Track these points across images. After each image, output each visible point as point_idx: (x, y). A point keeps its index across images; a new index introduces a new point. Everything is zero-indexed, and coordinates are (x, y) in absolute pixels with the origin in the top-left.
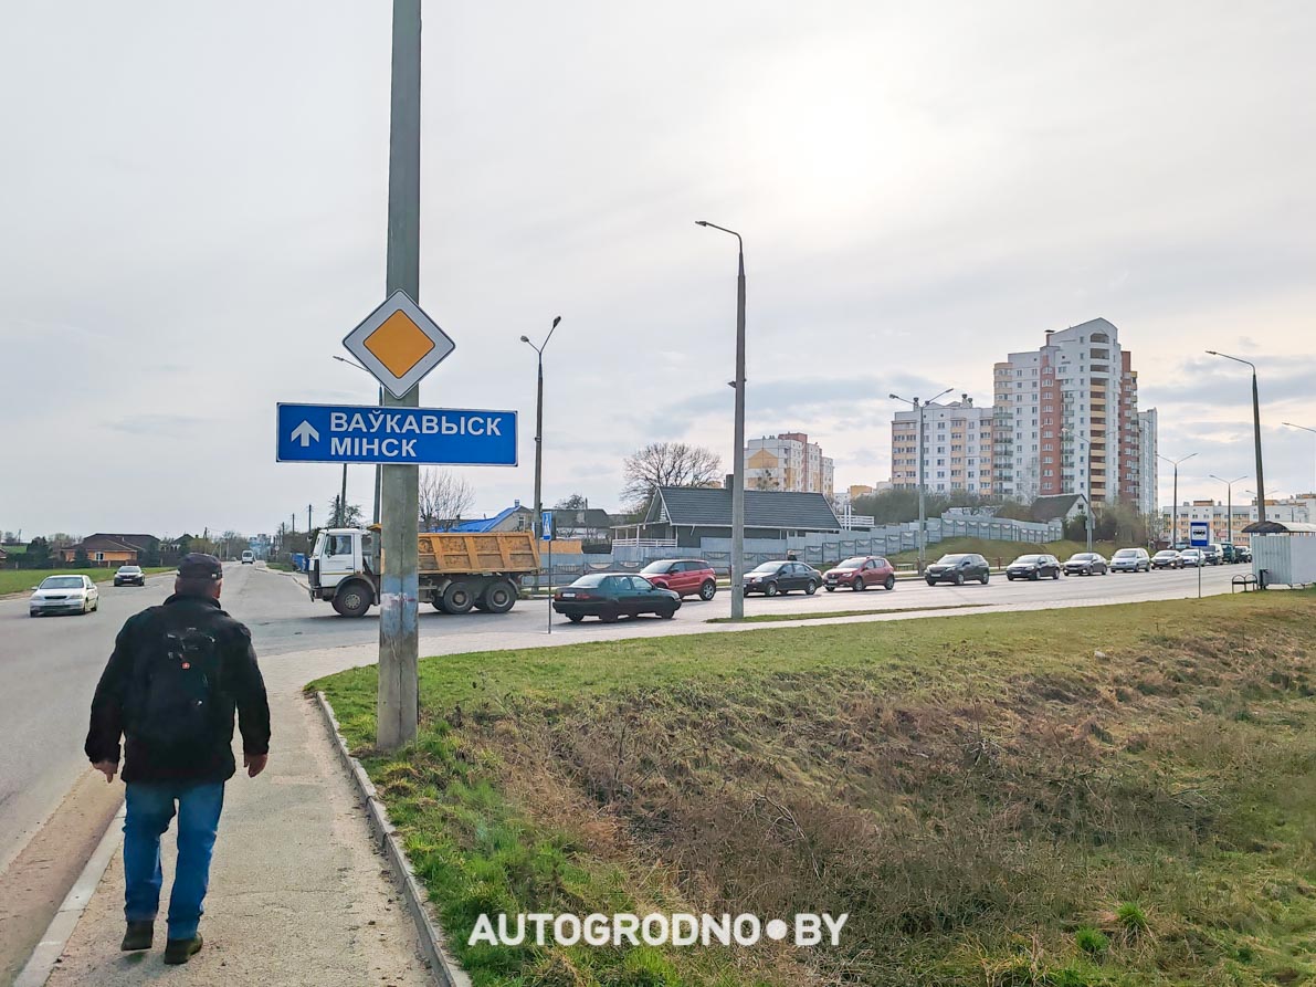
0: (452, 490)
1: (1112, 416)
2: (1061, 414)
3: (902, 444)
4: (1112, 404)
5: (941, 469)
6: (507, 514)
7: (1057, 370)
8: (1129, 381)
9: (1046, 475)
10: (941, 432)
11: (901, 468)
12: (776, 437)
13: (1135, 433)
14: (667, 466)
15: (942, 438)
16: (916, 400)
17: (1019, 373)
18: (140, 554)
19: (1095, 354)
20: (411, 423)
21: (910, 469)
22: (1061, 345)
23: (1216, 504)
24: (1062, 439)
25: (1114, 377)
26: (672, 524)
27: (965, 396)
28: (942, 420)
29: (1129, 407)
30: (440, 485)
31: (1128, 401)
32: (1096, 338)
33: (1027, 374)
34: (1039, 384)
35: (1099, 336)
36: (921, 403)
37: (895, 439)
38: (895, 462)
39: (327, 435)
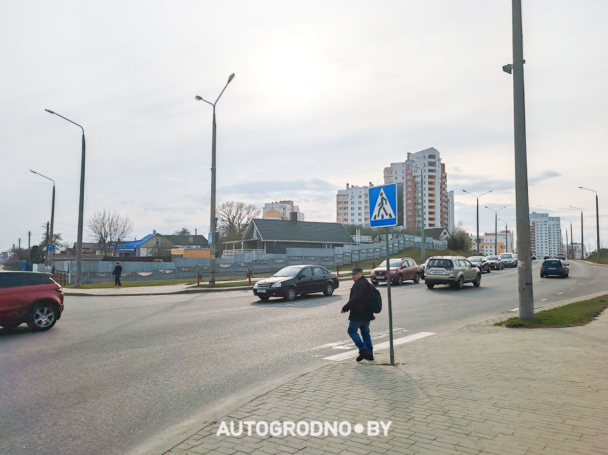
0: (120, 223)
1: (437, 193)
2: (415, 192)
3: (341, 206)
4: (437, 187)
5: (360, 217)
6: (151, 237)
7: (413, 172)
8: (444, 177)
9: (409, 220)
10: (360, 200)
11: (341, 217)
12: (279, 202)
13: (447, 201)
14: (233, 213)
15: (360, 203)
16: (348, 184)
17: (396, 172)
19: (431, 164)
21: (345, 217)
22: (415, 159)
23: (470, 235)
24: (415, 204)
25: (438, 175)
26: (262, 240)
27: (370, 183)
28: (360, 194)
29: (444, 189)
30: (112, 220)
31: (443, 186)
32: (431, 157)
33: (400, 173)
34: (405, 178)
35: (432, 156)
36: (350, 187)
37: (338, 203)
38: (338, 214)
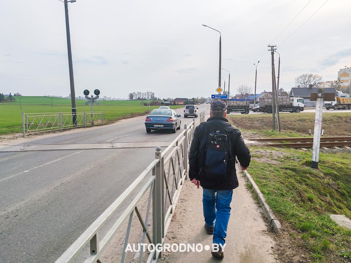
6: (262, 93)
14: (307, 80)
18: (185, 102)
20: (220, 96)
26: (294, 96)
39: (215, 97)
